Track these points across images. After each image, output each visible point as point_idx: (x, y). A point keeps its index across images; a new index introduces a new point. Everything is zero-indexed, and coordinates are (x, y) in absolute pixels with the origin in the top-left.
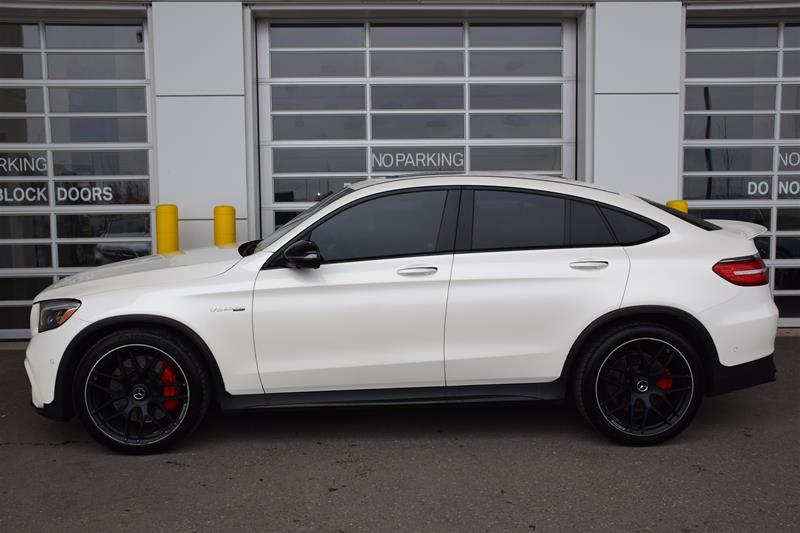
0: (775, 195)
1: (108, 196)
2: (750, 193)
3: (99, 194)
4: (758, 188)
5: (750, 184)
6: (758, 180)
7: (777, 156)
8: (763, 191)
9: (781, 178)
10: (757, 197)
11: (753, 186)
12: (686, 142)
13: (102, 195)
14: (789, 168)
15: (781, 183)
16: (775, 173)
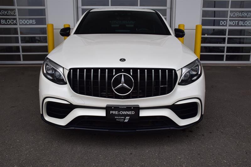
0: (228, 25)
1: (34, 23)
2: (221, 24)
3: (31, 22)
4: (223, 23)
5: (221, 22)
6: (223, 20)
7: (229, 13)
8: (224, 24)
9: (230, 20)
10: (223, 25)
11: (222, 22)
12: (203, 8)
13: (33, 22)
14: (233, 17)
15: (230, 22)
16: (228, 18)
